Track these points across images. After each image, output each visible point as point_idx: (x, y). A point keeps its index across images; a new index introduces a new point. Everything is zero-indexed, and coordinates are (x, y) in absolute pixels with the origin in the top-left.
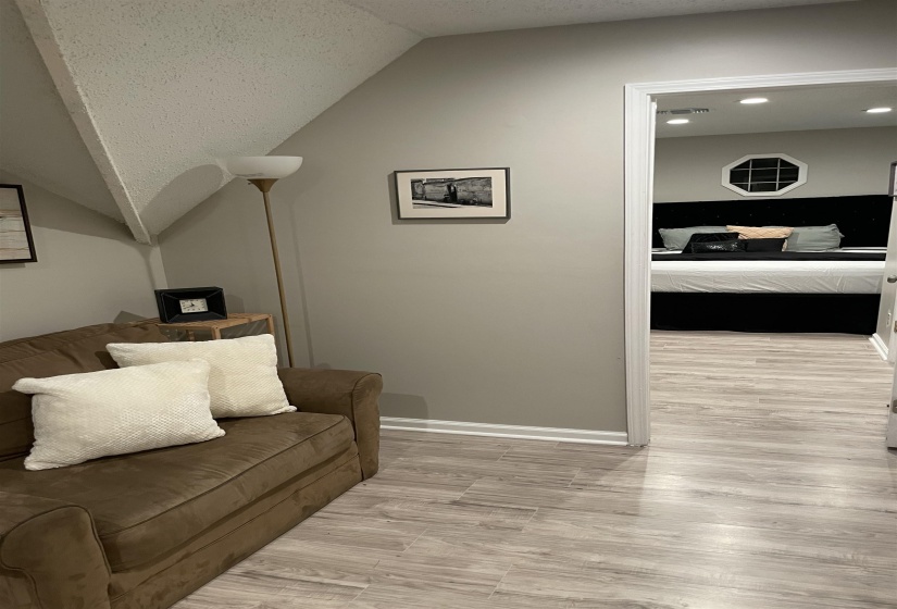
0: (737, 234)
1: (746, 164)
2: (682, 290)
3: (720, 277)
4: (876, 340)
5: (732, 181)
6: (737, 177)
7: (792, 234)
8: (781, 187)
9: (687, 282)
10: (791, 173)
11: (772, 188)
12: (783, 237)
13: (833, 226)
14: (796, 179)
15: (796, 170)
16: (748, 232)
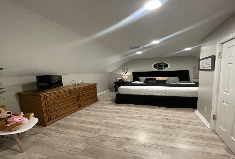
0: (156, 79)
1: (157, 64)
2: (141, 94)
3: (151, 91)
4: (197, 112)
5: (154, 67)
6: (155, 66)
7: (168, 79)
8: (165, 68)
9: (142, 92)
10: (166, 66)
11: (162, 69)
12: (166, 79)
13: (177, 77)
14: (168, 67)
15: (167, 65)
16: (158, 78)
